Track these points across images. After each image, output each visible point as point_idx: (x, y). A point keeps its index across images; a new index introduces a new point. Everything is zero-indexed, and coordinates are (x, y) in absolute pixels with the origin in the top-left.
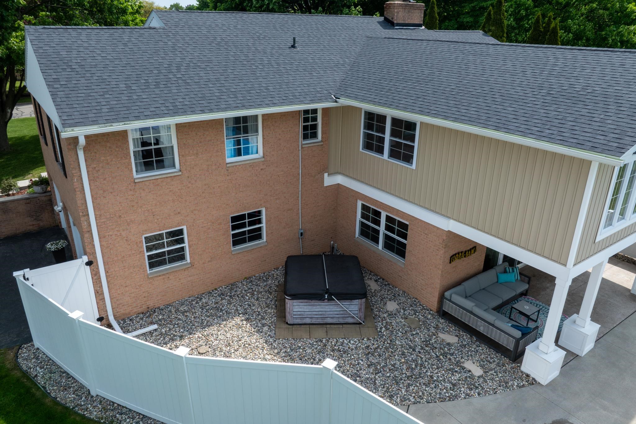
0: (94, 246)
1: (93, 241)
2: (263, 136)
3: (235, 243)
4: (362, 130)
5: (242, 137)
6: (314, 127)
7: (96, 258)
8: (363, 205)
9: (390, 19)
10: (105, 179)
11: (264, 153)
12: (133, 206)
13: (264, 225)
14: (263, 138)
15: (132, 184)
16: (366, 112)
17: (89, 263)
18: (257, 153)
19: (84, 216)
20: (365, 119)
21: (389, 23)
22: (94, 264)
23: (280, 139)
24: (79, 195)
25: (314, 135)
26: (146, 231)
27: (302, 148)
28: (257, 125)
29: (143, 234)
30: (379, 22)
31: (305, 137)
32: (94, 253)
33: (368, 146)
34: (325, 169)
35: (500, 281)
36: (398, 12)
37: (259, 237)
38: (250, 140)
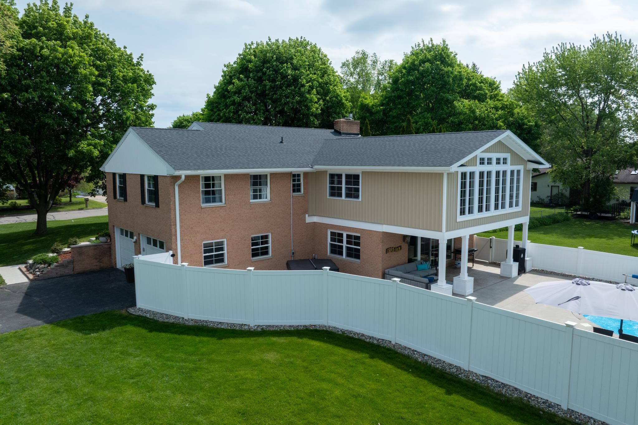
0: (177, 245)
1: (177, 241)
2: (270, 187)
3: (253, 255)
4: (328, 185)
5: (258, 187)
6: (299, 185)
7: (177, 252)
8: (331, 232)
9: (338, 130)
10: (186, 205)
11: (271, 198)
12: (199, 222)
13: (270, 245)
14: (271, 189)
15: (200, 209)
16: (330, 174)
17: (173, 256)
18: (266, 198)
19: (174, 225)
20: (329, 178)
21: (338, 133)
22: (176, 256)
23: (280, 190)
24: (172, 212)
25: (299, 190)
26: (204, 239)
27: (293, 197)
28: (267, 181)
29: (203, 241)
30: (331, 132)
31: (294, 191)
32: (176, 249)
33: (332, 194)
34: (306, 212)
35: (419, 269)
36: (343, 126)
37: (267, 253)
38: (262, 190)
